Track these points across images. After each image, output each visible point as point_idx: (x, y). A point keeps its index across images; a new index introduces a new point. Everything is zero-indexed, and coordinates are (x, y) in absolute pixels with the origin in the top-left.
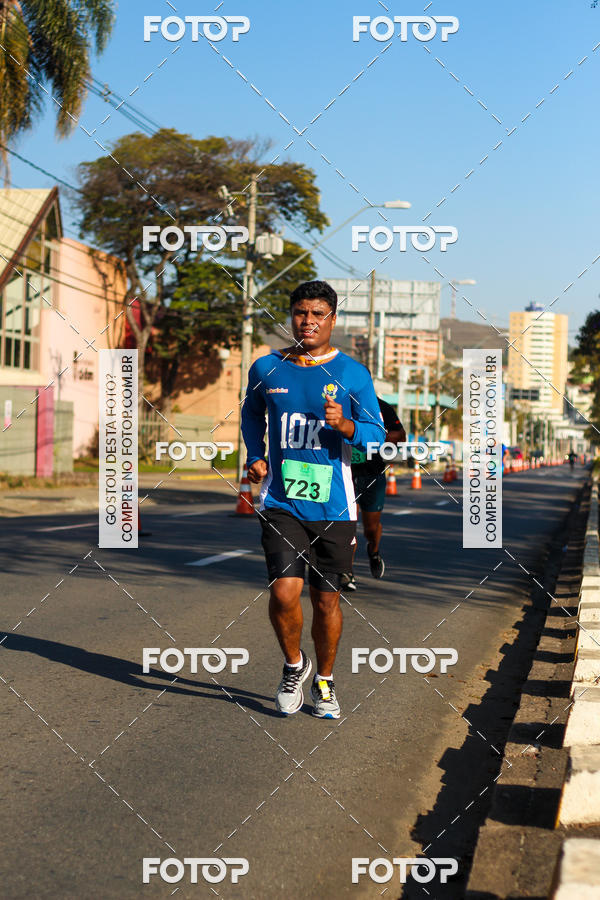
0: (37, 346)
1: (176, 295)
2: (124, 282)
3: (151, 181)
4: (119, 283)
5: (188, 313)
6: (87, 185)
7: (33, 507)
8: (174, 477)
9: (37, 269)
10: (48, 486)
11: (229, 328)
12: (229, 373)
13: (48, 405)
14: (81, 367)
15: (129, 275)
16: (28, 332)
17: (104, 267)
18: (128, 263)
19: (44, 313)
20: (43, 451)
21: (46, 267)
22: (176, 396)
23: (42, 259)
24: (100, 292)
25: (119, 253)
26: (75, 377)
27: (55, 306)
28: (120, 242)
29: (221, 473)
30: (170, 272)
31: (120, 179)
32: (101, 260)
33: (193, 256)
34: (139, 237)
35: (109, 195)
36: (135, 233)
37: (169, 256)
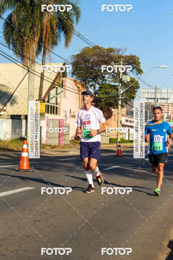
0: (59, 107)
1: (99, 93)
2: (84, 89)
3: (92, 60)
5: (103, 98)
6: (74, 62)
7: (58, 154)
9: (59, 86)
10: (63, 148)
11: (114, 103)
12: (114, 116)
13: (63, 125)
14: (72, 114)
15: (86, 88)
16: (57, 104)
17: (78, 85)
18: (85, 84)
19: (61, 99)
20: (61, 138)
21: (62, 85)
23: (61, 83)
24: (77, 92)
25: (83, 81)
26: (70, 117)
27: (65, 97)
28: (83, 78)
29: (112, 144)
30: (97, 86)
31: (83, 60)
32: (78, 83)
33: (104, 82)
34: (88, 76)
35: (80, 65)
36: (87, 75)
37: (97, 82)
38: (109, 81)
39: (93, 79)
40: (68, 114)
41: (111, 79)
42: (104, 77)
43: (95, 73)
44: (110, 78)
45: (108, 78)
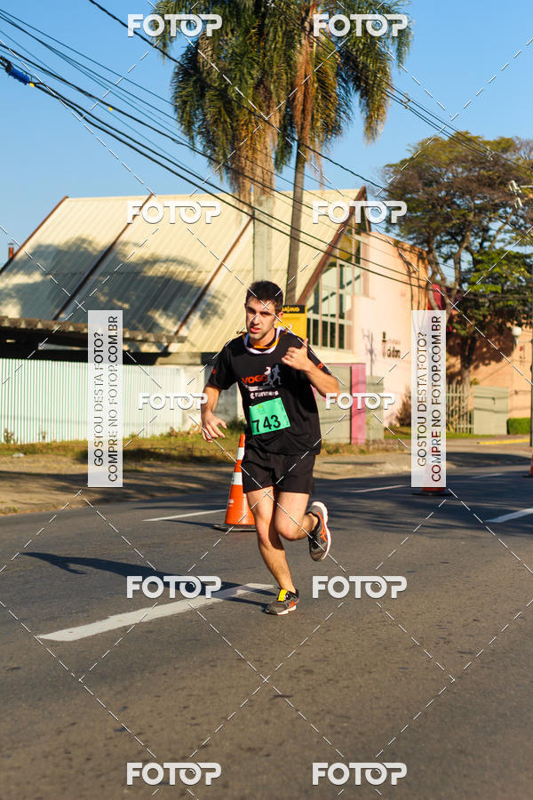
0: (350, 328)
1: (472, 280)
2: (426, 268)
3: (448, 178)
4: (421, 269)
5: (483, 296)
6: (391, 184)
7: (349, 471)
8: (474, 442)
9: (348, 261)
10: (362, 452)
11: (520, 308)
12: (521, 349)
13: (361, 378)
14: (389, 346)
15: (430, 263)
16: (342, 316)
17: (407, 256)
18: (430, 252)
19: (356, 299)
20: (357, 421)
21: (356, 258)
22: (476, 367)
23: (354, 252)
24: (405, 278)
25: (421, 244)
26: (384, 355)
27: (366, 293)
28: (421, 234)
29: (515, 438)
30: (466, 259)
31: (420, 178)
32: (405, 250)
33: (486, 244)
34: (438, 228)
35: (411, 193)
36: (434, 225)
37: (465, 245)
38: (503, 241)
39: (453, 236)
40: (378, 346)
41: (507, 237)
42: (486, 230)
43: (458, 219)
44: (506, 232)
45: (499, 231)
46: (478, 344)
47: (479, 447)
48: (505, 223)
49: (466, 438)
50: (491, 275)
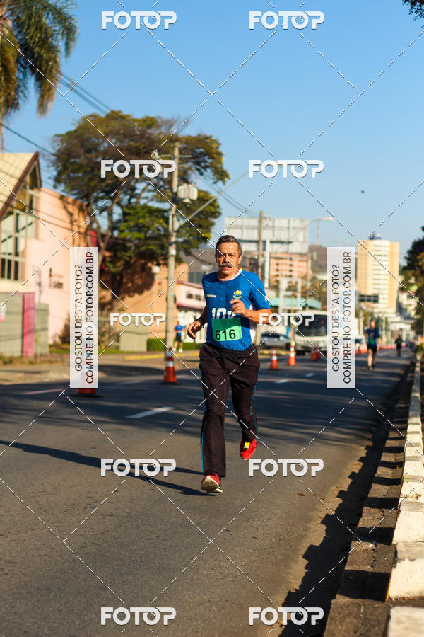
0: (24, 264)
1: (122, 228)
2: (85, 219)
3: (104, 147)
4: (81, 219)
5: (130, 241)
6: (59, 151)
7: (20, 378)
8: (120, 357)
9: (23, 210)
10: (31, 363)
11: (159, 251)
12: (160, 284)
13: (31, 305)
14: (55, 279)
15: (89, 214)
16: (17, 254)
17: (71, 208)
18: (88, 205)
19: (29, 241)
20: (28, 339)
21: (29, 208)
22: (123, 299)
23: (27, 203)
24: (68, 225)
25: (82, 198)
26: (50, 286)
27: (36, 236)
28: (82, 190)
29: (152, 354)
30: (117, 212)
31: (82, 146)
32: (69, 203)
33: (133, 200)
34: (95, 187)
35: (74, 157)
36: (92, 184)
37: (116, 200)
38: (146, 198)
39: (108, 193)
40: (45, 280)
41: (150, 195)
42: (133, 189)
43: (111, 180)
44: (149, 191)
45: (144, 190)
46: (125, 280)
47: (125, 361)
48: (149, 184)
49: (114, 353)
50: (136, 225)
